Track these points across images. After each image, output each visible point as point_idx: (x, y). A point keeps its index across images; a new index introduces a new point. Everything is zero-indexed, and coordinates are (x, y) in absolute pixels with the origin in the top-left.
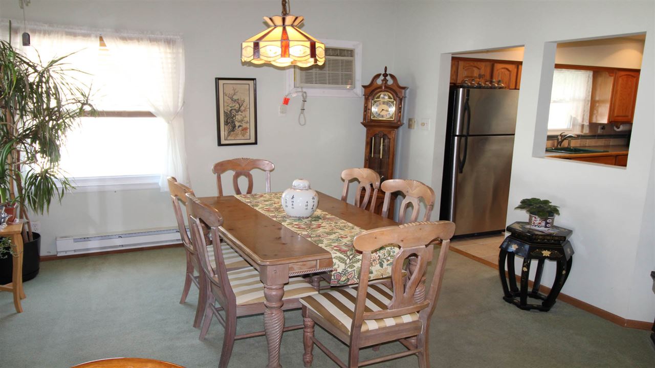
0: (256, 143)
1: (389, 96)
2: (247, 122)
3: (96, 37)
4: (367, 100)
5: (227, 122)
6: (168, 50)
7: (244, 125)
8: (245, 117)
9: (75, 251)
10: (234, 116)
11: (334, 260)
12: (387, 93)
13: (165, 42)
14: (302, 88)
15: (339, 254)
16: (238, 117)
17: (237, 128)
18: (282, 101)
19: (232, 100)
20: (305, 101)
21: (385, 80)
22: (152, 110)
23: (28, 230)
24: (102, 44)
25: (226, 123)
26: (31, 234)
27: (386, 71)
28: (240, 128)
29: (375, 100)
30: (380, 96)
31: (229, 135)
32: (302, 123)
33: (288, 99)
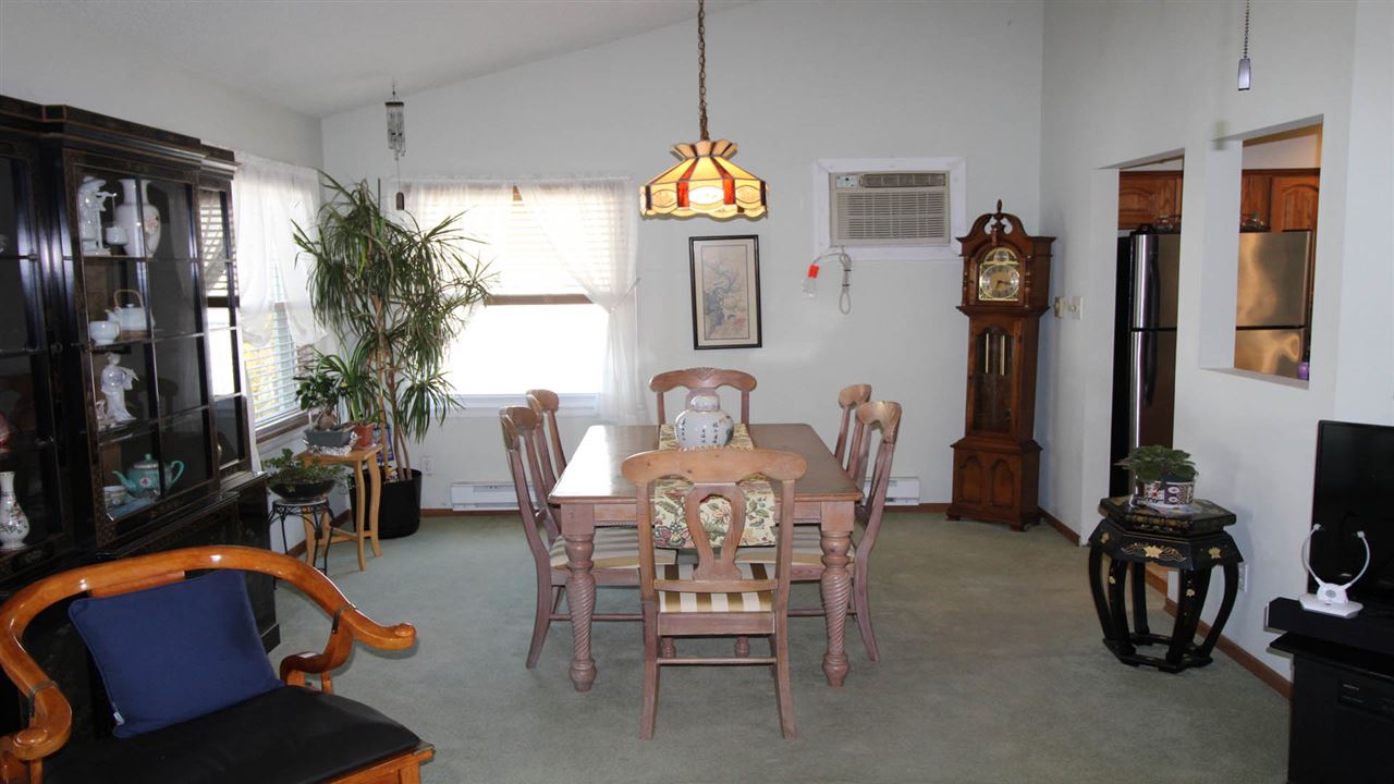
0: (759, 345)
1: (1010, 255)
2: (743, 310)
3: (509, 187)
4: (967, 264)
5: (709, 309)
6: (611, 200)
7: (739, 315)
8: (741, 300)
9: (477, 505)
10: (721, 299)
11: (657, 507)
12: (1005, 250)
13: (605, 187)
14: (843, 247)
15: (666, 499)
16: (728, 301)
17: (726, 318)
18: (807, 270)
19: (717, 273)
20: (847, 270)
21: (1000, 227)
22: (585, 292)
23: (405, 467)
24: (517, 197)
25: (708, 311)
26: (409, 471)
27: (999, 208)
28: (732, 319)
29: (986, 263)
30: (993, 256)
31: (712, 329)
32: (845, 309)
33: (817, 268)
